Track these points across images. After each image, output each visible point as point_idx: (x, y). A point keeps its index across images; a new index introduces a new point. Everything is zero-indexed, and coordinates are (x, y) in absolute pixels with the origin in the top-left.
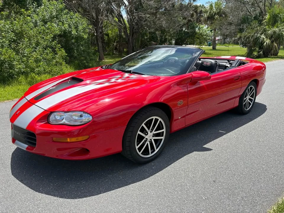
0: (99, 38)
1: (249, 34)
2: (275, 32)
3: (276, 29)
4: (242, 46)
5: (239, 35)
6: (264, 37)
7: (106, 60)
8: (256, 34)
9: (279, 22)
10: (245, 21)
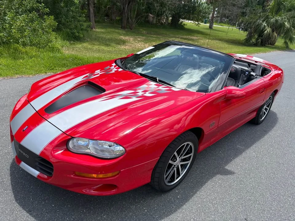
0: (91, 2)
1: (252, 20)
2: (277, 21)
3: (279, 18)
4: (239, 28)
5: (241, 19)
6: (266, 25)
7: (97, 30)
8: (258, 21)
9: (283, 11)
10: (249, 4)
